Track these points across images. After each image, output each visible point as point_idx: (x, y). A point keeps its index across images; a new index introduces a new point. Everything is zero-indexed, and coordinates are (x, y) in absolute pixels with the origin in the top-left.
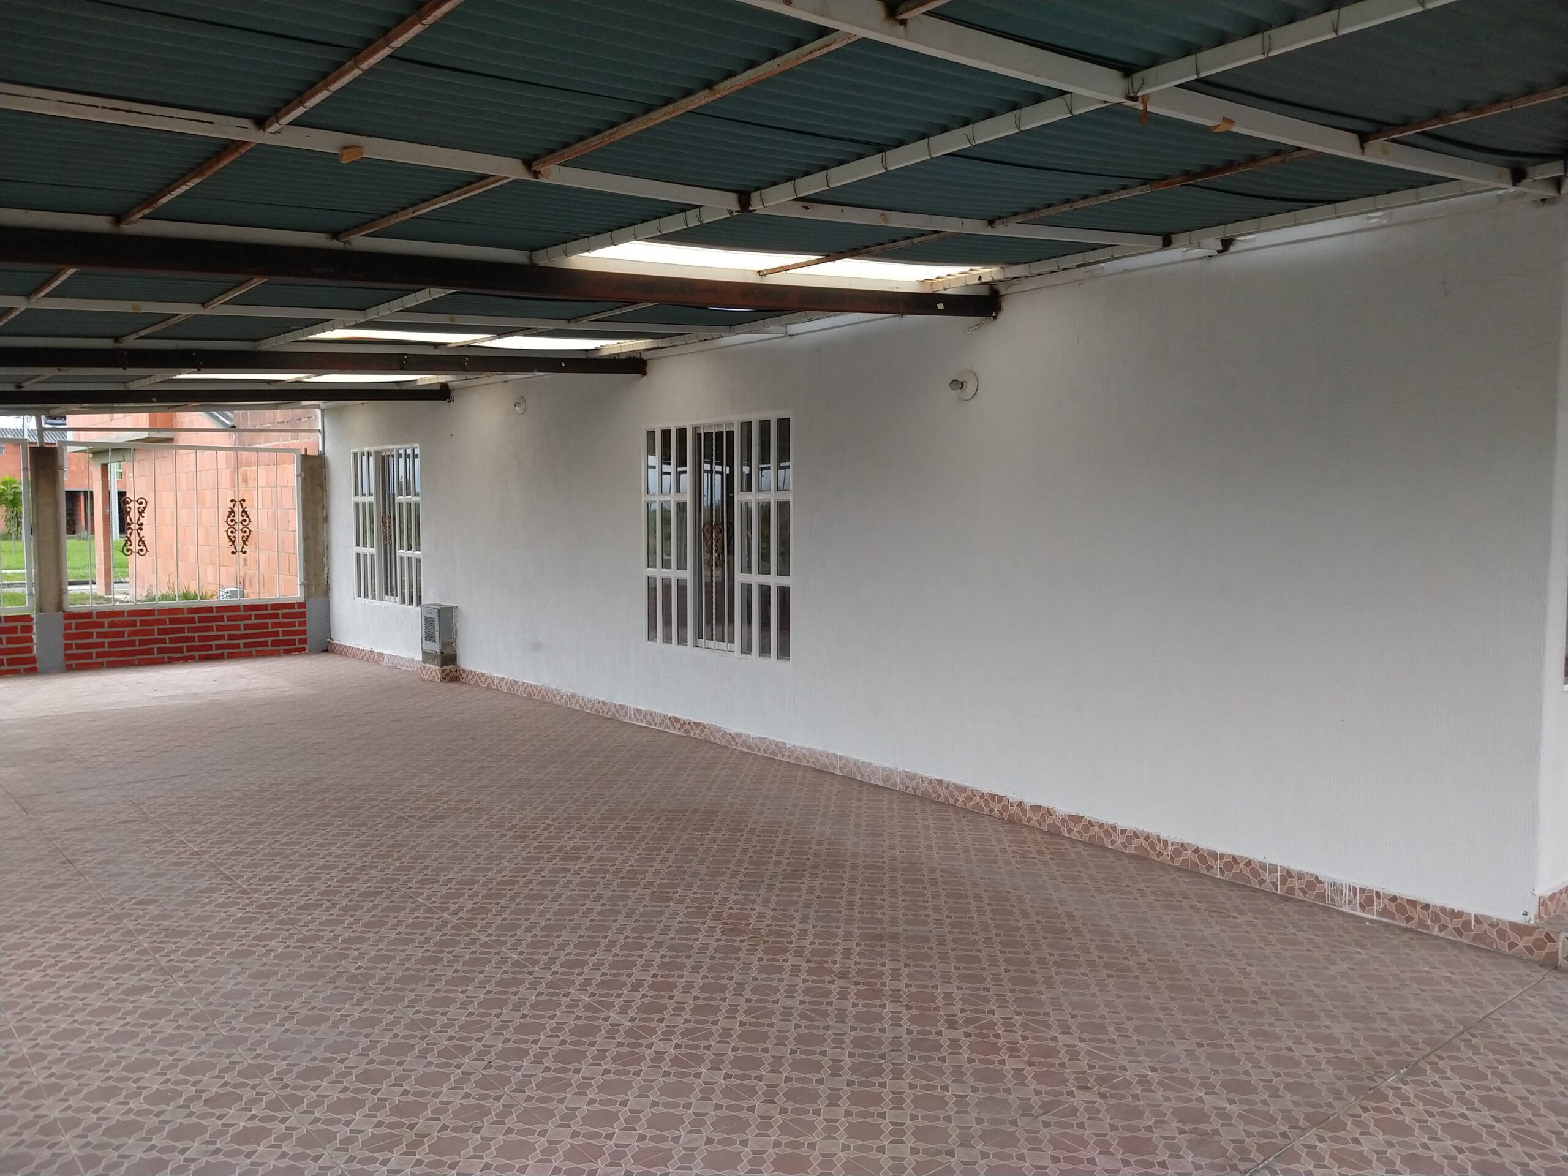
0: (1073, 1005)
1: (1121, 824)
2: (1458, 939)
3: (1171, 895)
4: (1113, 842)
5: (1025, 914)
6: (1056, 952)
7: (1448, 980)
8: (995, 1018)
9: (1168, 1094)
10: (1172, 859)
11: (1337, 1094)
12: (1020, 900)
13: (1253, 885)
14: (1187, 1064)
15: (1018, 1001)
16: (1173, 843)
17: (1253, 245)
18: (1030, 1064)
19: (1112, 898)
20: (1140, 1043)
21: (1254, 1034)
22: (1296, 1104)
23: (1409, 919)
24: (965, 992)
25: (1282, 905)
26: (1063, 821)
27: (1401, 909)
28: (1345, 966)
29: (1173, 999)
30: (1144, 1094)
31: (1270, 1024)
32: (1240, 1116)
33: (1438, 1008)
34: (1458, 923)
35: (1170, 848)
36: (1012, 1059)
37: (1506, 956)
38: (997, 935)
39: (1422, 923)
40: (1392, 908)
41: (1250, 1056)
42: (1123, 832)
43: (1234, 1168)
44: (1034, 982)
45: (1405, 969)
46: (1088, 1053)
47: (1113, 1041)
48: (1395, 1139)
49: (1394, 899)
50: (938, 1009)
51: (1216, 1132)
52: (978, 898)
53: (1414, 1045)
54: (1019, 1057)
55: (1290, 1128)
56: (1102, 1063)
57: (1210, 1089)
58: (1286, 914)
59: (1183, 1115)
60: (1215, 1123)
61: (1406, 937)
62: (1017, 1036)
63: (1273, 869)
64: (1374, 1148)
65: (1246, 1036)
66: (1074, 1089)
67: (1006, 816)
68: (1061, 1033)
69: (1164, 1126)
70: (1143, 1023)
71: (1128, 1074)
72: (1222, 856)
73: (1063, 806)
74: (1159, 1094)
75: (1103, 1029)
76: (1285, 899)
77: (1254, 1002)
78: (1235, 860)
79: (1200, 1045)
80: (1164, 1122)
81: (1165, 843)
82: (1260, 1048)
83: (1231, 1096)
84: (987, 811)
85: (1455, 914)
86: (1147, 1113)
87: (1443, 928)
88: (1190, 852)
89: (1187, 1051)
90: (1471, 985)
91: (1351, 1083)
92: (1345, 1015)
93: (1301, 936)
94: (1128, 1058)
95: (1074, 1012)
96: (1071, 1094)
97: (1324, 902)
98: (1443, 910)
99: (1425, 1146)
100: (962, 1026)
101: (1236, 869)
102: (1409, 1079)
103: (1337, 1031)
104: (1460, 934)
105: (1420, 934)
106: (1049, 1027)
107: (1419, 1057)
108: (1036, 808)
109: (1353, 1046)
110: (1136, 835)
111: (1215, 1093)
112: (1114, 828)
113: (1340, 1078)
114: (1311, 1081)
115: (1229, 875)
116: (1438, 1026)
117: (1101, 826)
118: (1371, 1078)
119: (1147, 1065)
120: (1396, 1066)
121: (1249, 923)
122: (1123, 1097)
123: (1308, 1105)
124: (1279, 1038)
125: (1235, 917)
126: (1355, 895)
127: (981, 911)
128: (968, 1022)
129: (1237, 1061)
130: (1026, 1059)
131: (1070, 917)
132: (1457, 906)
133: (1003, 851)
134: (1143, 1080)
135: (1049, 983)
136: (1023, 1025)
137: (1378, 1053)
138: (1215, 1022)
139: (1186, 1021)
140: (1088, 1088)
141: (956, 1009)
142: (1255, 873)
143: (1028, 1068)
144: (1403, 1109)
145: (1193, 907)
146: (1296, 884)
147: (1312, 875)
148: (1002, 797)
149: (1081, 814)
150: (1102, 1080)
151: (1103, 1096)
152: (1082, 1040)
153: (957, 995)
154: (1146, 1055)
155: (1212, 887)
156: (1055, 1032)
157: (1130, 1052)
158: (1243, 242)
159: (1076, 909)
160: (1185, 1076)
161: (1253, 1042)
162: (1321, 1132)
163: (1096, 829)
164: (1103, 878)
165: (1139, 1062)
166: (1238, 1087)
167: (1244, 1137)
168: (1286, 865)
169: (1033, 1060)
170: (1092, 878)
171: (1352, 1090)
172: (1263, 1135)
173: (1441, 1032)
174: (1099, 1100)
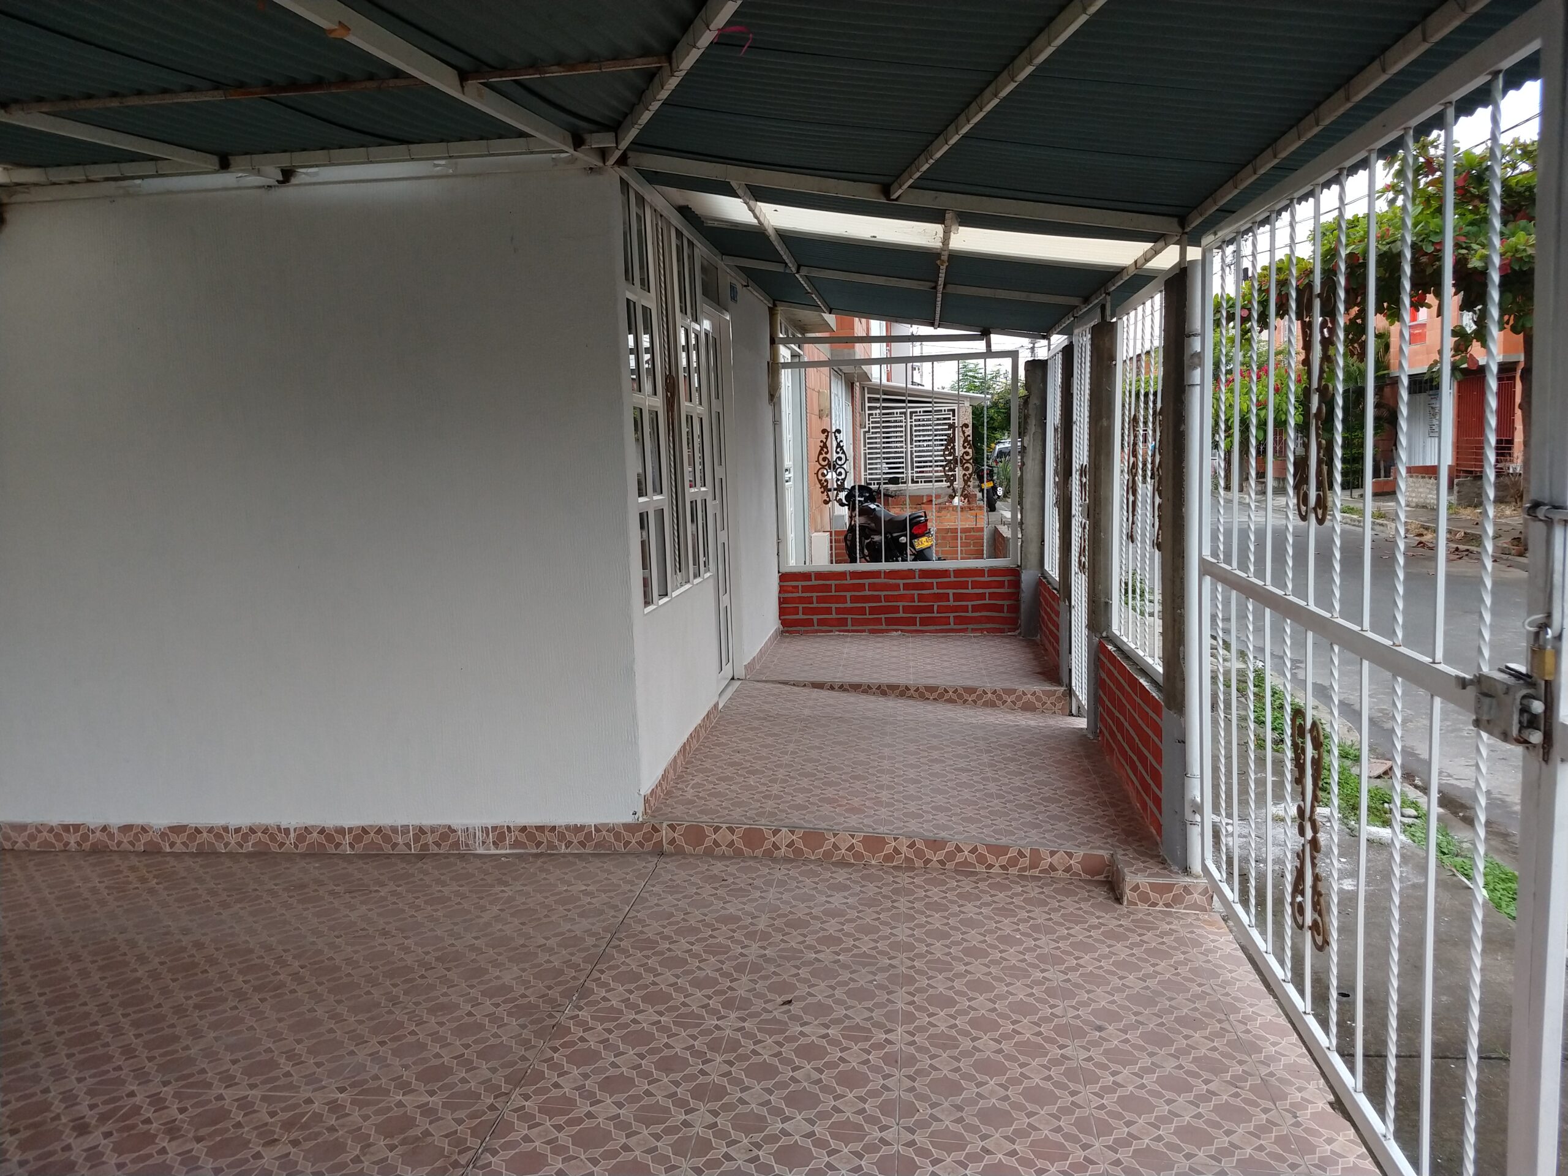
0: (231, 1048)
1: (234, 822)
2: (582, 851)
3: (303, 886)
4: (226, 845)
5: (142, 959)
6: (193, 993)
7: (586, 893)
8: (138, 1100)
9: (365, 1111)
10: (296, 846)
11: (526, 1044)
12: (132, 944)
13: (386, 851)
14: (375, 1070)
15: (162, 1068)
16: (295, 830)
17: (314, 180)
18: (199, 1140)
19: (242, 909)
20: (319, 1065)
21: (432, 1011)
22: (493, 1070)
23: (539, 844)
24: (90, 1081)
25: (420, 864)
26: (163, 835)
27: (531, 837)
28: (495, 909)
29: (339, 1002)
30: (340, 1121)
31: (445, 994)
32: (445, 1105)
33: (585, 923)
34: (581, 836)
35: (292, 835)
36: (174, 1143)
37: (623, 855)
38: (113, 997)
39: (551, 845)
40: (522, 838)
41: (435, 1036)
42: (238, 830)
43: (456, 1164)
44: (176, 1038)
45: (548, 894)
46: (264, 1099)
47: (288, 1074)
48: (587, 1069)
49: (524, 829)
50: (57, 1117)
51: (427, 1133)
52: (75, 958)
53: (576, 967)
54: (183, 1136)
55: (496, 1097)
56: (283, 1105)
57: (405, 1087)
58: (427, 873)
59: (388, 1129)
60: (423, 1123)
61: (539, 863)
62: (173, 1111)
63: (405, 829)
64: (574, 1086)
65: (425, 1015)
66: (259, 1149)
67: (87, 846)
68: (226, 1087)
69: (372, 1149)
70: (315, 1041)
71: (316, 1106)
72: (351, 830)
73: (160, 818)
74: (356, 1116)
75: (272, 1064)
76: (421, 857)
77: (422, 977)
78: (364, 830)
79: (382, 1043)
80: (369, 1145)
81: (287, 831)
82: (442, 1024)
83: (429, 1087)
84: (59, 846)
85: (577, 829)
86: (349, 1142)
87: (569, 844)
88: (315, 834)
89: (370, 1055)
90: (605, 892)
91: (535, 1027)
92: (510, 960)
93: (446, 891)
94: (310, 1087)
95: (233, 1057)
96: (258, 1156)
97: (459, 849)
98: (568, 828)
99: (614, 1065)
100: (97, 1127)
101: (366, 840)
102: (582, 1003)
103: (507, 979)
104: (584, 846)
105: (550, 856)
106: (209, 1085)
107: (584, 977)
108: (126, 829)
109: (526, 989)
110: (252, 830)
111: (413, 1091)
112: (226, 829)
113: (523, 1027)
114: (499, 1041)
115: (359, 848)
116: (590, 941)
117: (210, 830)
118: (551, 1016)
119: (333, 1087)
120: (567, 994)
121: (393, 893)
122: (318, 1135)
123: (503, 1066)
124: (457, 1006)
125: (377, 891)
126: (488, 835)
127: (84, 974)
128: (103, 1118)
129: (423, 1047)
130: (191, 1135)
131: (199, 945)
132: (579, 821)
133: (94, 891)
134: (335, 1107)
135: (195, 1033)
136: (177, 1095)
137: (550, 988)
138: (390, 1012)
139: (361, 1022)
140: (276, 1140)
141: (83, 1109)
142: (387, 839)
143: (197, 1146)
144: (586, 1035)
145: (332, 893)
146: (430, 839)
147: (445, 826)
148: (79, 826)
149: (184, 823)
150: (288, 1125)
151: (295, 1143)
152: (252, 1086)
153: (80, 1090)
154: (329, 1077)
155: (345, 865)
156: (218, 1089)
157: (311, 1079)
158: (304, 175)
159: (203, 935)
160: (376, 1084)
161: (433, 1020)
162: (524, 1090)
163: (205, 834)
164: (224, 890)
165: (325, 1087)
166: (433, 1075)
167: (455, 1126)
168: (417, 822)
169: (203, 1132)
170: (212, 893)
171: (539, 1034)
172: (472, 1116)
173: (594, 946)
174: (293, 1150)
